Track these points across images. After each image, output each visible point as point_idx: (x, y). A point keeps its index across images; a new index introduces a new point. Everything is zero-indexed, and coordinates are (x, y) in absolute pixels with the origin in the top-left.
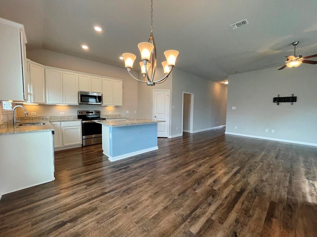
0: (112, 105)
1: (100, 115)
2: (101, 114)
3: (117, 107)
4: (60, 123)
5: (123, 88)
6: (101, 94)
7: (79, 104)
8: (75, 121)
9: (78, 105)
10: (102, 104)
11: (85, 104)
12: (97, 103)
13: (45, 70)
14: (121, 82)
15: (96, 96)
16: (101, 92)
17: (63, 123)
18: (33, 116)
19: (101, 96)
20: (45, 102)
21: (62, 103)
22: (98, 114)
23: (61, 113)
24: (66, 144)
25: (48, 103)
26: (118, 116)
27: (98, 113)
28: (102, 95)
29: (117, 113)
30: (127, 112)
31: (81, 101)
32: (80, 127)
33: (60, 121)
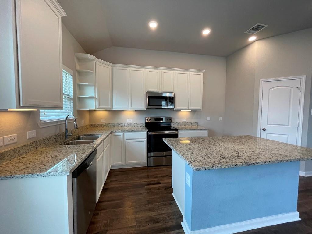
0: (188, 110)
1: (171, 122)
2: (173, 121)
3: (193, 112)
4: (124, 134)
5: (204, 83)
6: (173, 94)
7: (146, 108)
8: (140, 131)
9: (145, 110)
10: (175, 107)
11: (153, 108)
12: (168, 107)
13: (112, 69)
14: (202, 74)
15: (167, 97)
16: (172, 91)
17: (126, 134)
18: (103, 123)
19: (173, 97)
20: (111, 108)
21: (128, 108)
22: (169, 121)
23: (128, 119)
24: (128, 162)
25: (114, 108)
26: (194, 125)
27: (169, 119)
28: (175, 94)
29: (193, 121)
30: (208, 119)
31: (149, 105)
32: (146, 139)
33: (124, 132)
